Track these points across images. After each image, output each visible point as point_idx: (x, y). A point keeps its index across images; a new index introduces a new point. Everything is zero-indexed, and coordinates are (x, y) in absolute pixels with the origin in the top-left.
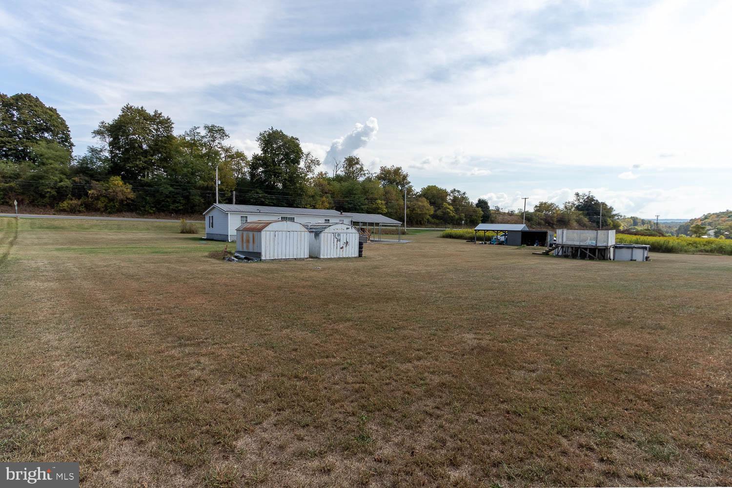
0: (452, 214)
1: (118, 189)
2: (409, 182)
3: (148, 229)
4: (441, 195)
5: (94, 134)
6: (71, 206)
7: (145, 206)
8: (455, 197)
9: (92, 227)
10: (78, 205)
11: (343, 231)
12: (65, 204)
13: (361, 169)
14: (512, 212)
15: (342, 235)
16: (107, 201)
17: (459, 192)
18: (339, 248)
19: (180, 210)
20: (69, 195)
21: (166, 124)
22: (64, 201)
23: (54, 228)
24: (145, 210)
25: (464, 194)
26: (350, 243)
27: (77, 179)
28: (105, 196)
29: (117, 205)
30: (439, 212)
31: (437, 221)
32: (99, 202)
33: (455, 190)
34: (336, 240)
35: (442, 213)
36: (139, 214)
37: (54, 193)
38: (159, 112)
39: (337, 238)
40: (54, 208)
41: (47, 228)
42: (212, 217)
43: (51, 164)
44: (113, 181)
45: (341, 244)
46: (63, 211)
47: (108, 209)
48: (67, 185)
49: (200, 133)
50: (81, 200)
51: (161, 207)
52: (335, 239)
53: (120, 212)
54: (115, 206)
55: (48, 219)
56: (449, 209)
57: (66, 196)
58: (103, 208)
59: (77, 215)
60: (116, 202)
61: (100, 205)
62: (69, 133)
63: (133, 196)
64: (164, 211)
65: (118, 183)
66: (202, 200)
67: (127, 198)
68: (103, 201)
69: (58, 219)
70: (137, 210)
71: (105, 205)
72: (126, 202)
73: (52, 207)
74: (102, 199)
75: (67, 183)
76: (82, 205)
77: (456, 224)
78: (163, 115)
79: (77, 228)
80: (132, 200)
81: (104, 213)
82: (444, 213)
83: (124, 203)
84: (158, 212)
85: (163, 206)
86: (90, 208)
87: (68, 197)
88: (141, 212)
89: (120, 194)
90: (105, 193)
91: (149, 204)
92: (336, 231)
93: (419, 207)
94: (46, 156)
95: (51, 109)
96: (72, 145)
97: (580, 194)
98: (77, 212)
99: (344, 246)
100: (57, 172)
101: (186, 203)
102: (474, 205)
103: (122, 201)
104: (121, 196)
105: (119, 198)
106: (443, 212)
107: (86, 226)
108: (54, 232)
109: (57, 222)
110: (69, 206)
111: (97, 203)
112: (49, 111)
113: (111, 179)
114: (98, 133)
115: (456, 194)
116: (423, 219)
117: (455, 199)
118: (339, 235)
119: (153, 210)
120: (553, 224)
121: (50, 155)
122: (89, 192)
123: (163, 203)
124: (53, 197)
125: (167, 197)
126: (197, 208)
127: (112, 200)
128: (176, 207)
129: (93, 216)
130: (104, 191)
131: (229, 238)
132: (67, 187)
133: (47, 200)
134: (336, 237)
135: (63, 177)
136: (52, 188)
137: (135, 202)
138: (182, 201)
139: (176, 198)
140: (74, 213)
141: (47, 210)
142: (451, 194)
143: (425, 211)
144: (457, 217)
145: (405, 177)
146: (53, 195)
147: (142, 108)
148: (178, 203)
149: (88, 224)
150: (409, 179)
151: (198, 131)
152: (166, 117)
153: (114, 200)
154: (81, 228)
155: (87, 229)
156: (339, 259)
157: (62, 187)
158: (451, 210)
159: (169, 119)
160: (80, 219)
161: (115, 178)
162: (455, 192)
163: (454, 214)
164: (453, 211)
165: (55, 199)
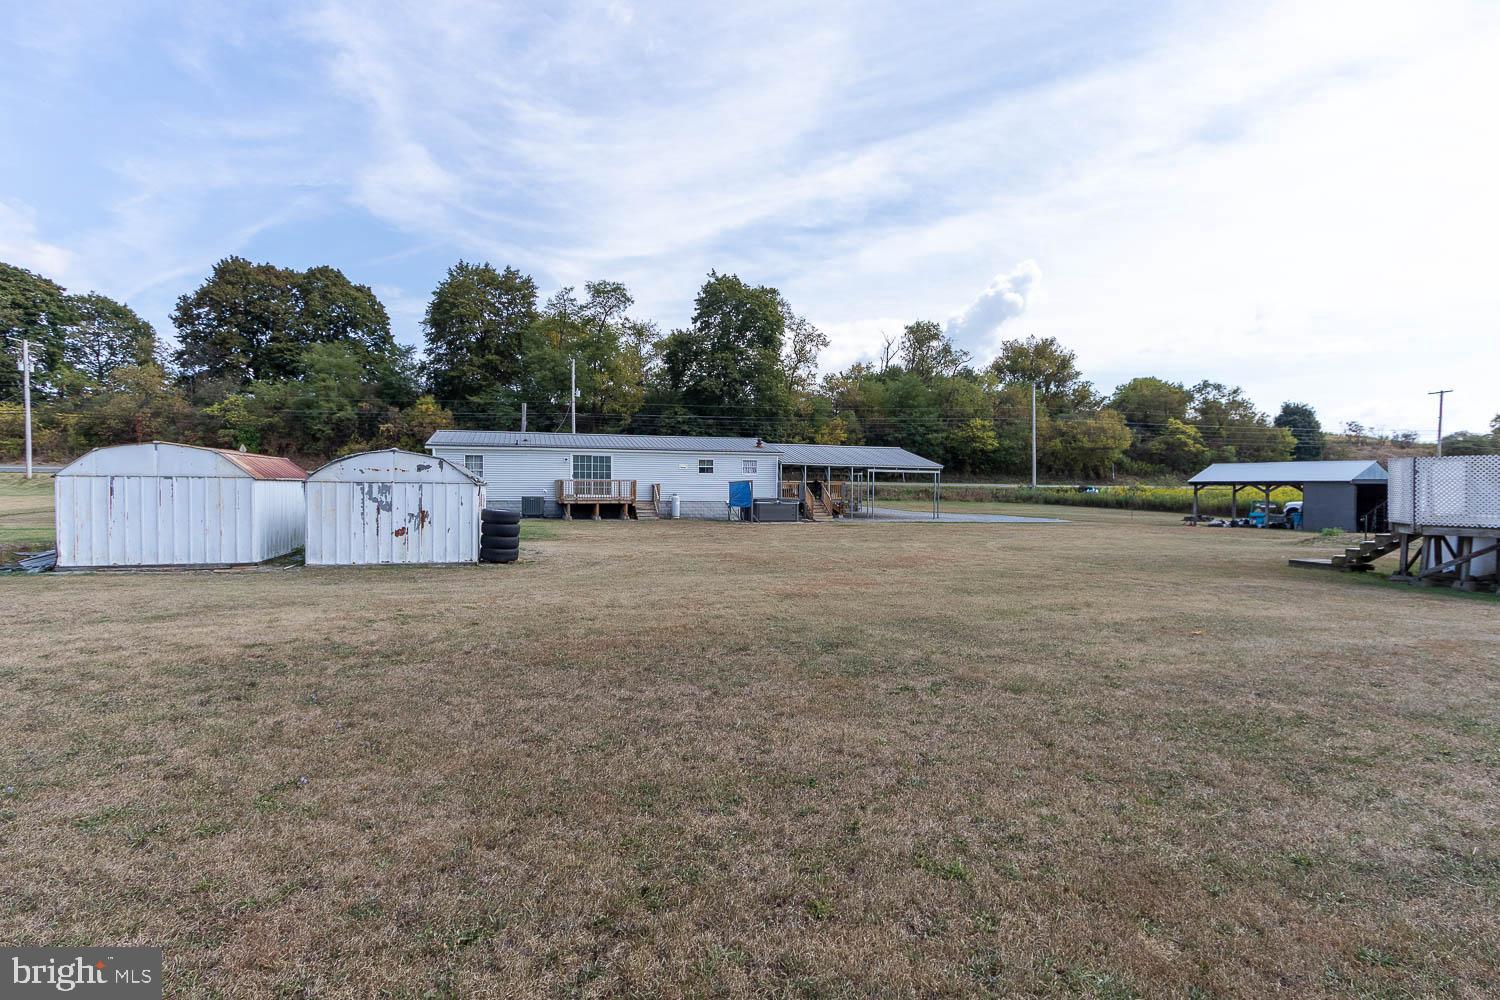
0: (1193, 447)
2: (1078, 374)
4: (1163, 399)
8: (1205, 401)
11: (401, 477)
13: (947, 350)
14: (1406, 436)
15: (395, 488)
17: (1218, 387)
18: (385, 531)
20: (354, 435)
21: (526, 289)
26: (436, 515)
27: (365, 405)
30: (1155, 445)
31: (1148, 467)
33: (1206, 385)
34: (371, 507)
35: (1163, 446)
37: (328, 430)
38: (514, 269)
39: (375, 500)
43: (323, 380)
44: (420, 405)
45: (398, 519)
48: (350, 416)
49: (575, 299)
50: (371, 442)
52: (368, 502)
56: (1183, 433)
57: (349, 437)
65: (427, 409)
74: (402, 439)
75: (349, 412)
78: (520, 273)
82: (1171, 447)
87: (352, 438)
90: (406, 429)
92: (369, 476)
93: (1087, 433)
99: (411, 526)
100: (334, 394)
102: (1270, 421)
106: (1166, 443)
112: (355, 292)
113: (417, 402)
115: (1212, 395)
116: (1103, 461)
117: (1208, 409)
118: (385, 488)
121: (323, 365)
122: (383, 427)
124: (328, 438)
130: (405, 425)
132: (348, 419)
133: (321, 445)
134: (375, 494)
135: (345, 401)
136: (326, 424)
142: (1197, 396)
143: (1103, 441)
146: (328, 434)
147: (487, 265)
150: (1077, 365)
151: (572, 295)
152: (525, 277)
156: (388, 570)
157: (341, 420)
158: (1189, 437)
159: (530, 280)
161: (423, 400)
162: (1209, 389)
163: (1198, 446)
164: (1195, 439)
165: (333, 443)
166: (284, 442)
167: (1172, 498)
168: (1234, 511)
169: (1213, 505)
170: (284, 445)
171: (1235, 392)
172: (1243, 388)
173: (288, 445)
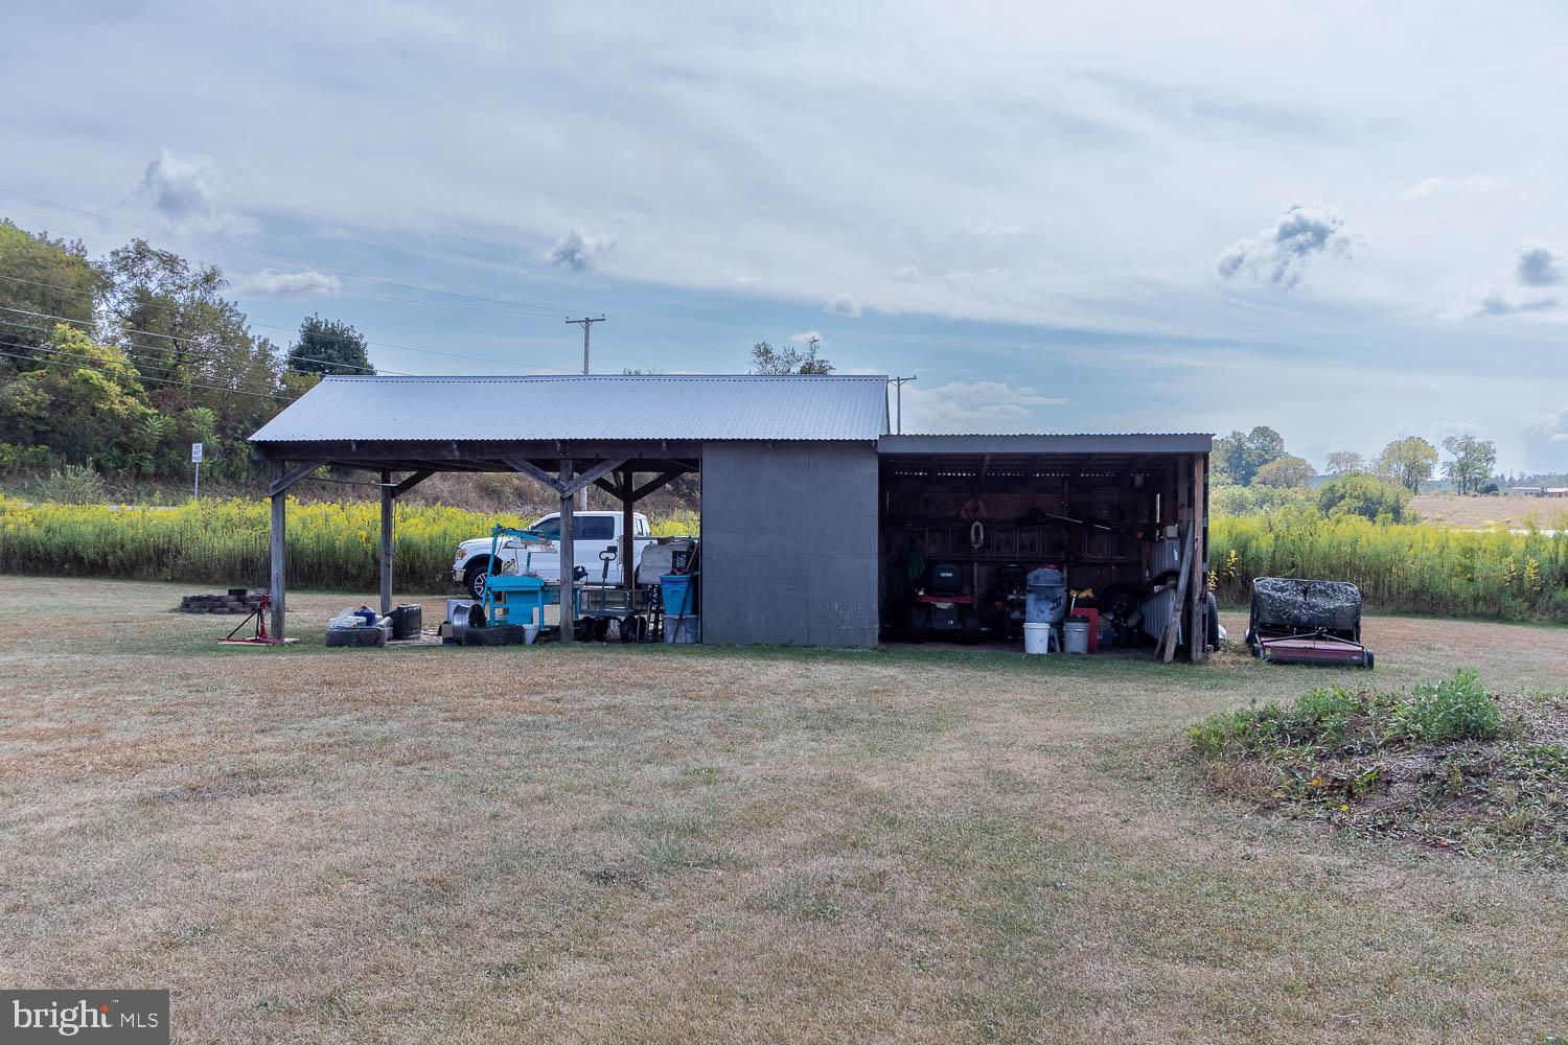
0: (120, 403)
8: (140, 296)
17: (170, 262)
25: (209, 279)
33: (142, 252)
35: (42, 396)
77: (158, 477)
82: (64, 396)
97: (775, 353)
106: (52, 388)
115: (156, 280)
142: (120, 278)
144: (158, 423)
158: (109, 375)
162: (149, 264)
163: (131, 401)
164: (123, 382)
167: (104, 533)
168: (388, 576)
169: (230, 555)
171: (208, 279)
172: (226, 275)
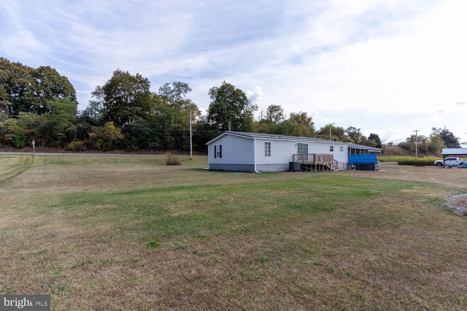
1: (112, 132)
3: (138, 162)
5: (92, 95)
6: (76, 146)
7: (131, 145)
9: (93, 161)
10: (81, 145)
12: (72, 145)
16: (103, 141)
17: (354, 128)
19: (156, 147)
20: (75, 138)
21: (145, 83)
22: (71, 142)
23: (63, 163)
24: (131, 148)
25: (359, 130)
27: (81, 125)
28: (102, 138)
29: (110, 144)
32: (97, 142)
36: (126, 151)
38: (140, 74)
40: (63, 148)
41: (57, 163)
42: (221, 146)
43: (62, 113)
44: (108, 125)
46: (70, 150)
47: (103, 148)
48: (73, 129)
49: (170, 88)
50: (84, 141)
51: (143, 145)
53: (112, 150)
54: (109, 145)
55: (58, 156)
57: (73, 139)
58: (100, 147)
59: (80, 153)
60: (110, 142)
61: (98, 145)
62: (76, 94)
63: (122, 137)
64: (144, 148)
66: (173, 139)
67: (118, 139)
68: (100, 142)
69: (66, 156)
70: (124, 148)
71: (102, 144)
72: (117, 142)
73: (62, 147)
74: (100, 140)
75: (73, 128)
76: (84, 145)
78: (142, 77)
79: (82, 162)
80: (121, 140)
81: (100, 151)
83: (116, 143)
84: (140, 149)
85: (144, 145)
86: (90, 148)
87: (74, 139)
88: (128, 150)
89: (113, 136)
90: (101, 135)
91: (134, 143)
94: (59, 107)
95: (64, 77)
96: (77, 103)
97: (436, 129)
98: (80, 151)
100: (67, 120)
101: (160, 142)
103: (114, 141)
104: (113, 137)
105: (112, 139)
107: (89, 161)
108: (63, 166)
109: (65, 158)
110: (75, 146)
111: (96, 143)
112: (62, 78)
113: (106, 124)
114: (95, 93)
119: (137, 148)
120: (425, 151)
121: (62, 106)
122: (90, 134)
123: (144, 142)
124: (63, 139)
125: (148, 137)
126: (169, 145)
127: (106, 141)
128: (154, 145)
129: (92, 153)
130: (101, 134)
131: (255, 168)
132: (73, 131)
133: (58, 142)
135: (71, 123)
136: (63, 132)
137: (124, 142)
138: (158, 140)
139: (154, 137)
140: (78, 152)
141: (58, 149)
145: (310, 119)
146: (63, 137)
147: (128, 72)
148: (155, 141)
149: (90, 159)
151: (169, 86)
152: (144, 78)
153: (108, 140)
154: (84, 162)
155: (90, 163)
157: (70, 131)
159: (147, 79)
160: (83, 156)
161: (109, 123)
165: (64, 141)
166: (39, 140)
170: (39, 141)
173: (41, 142)
